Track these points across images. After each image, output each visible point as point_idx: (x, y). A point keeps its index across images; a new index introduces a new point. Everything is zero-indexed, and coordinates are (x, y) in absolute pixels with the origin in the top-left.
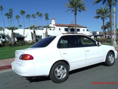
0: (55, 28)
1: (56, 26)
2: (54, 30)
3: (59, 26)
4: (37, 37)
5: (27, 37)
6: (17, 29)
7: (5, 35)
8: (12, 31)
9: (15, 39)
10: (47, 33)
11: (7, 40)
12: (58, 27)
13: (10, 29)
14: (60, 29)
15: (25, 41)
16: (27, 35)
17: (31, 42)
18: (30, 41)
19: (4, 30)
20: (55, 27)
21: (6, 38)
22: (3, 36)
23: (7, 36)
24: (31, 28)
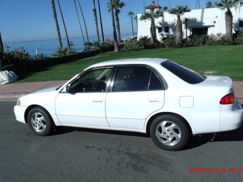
5: (213, 26)
6: (189, 11)
7: (169, 23)
8: (179, 17)
9: (188, 31)
11: (172, 33)
13: (173, 12)
15: (208, 37)
16: (215, 22)
17: (218, 38)
18: (219, 35)
19: (162, 16)
21: (171, 29)
22: (166, 27)
23: (173, 26)
24: (220, 5)
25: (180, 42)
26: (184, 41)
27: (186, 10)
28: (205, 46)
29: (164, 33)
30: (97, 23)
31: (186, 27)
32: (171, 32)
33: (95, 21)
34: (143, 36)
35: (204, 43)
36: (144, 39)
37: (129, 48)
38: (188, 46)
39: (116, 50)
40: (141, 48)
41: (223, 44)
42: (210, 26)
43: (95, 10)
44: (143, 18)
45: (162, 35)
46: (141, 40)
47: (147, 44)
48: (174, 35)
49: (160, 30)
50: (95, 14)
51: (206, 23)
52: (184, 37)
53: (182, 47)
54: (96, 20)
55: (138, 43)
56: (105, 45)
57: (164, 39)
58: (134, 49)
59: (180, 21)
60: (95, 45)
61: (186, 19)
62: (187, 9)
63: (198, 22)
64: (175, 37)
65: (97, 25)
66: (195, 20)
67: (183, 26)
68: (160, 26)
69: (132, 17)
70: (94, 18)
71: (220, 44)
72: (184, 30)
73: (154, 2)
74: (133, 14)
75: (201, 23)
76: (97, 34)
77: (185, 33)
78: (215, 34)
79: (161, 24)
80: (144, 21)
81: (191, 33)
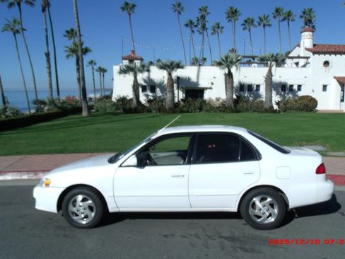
0: (310, 60)
1: (314, 53)
2: (308, 65)
3: (325, 53)
4: (246, 88)
5: (211, 88)
6: (182, 67)
7: (156, 81)
8: (170, 74)
9: (181, 93)
10: (271, 79)
11: (161, 94)
12: (322, 56)
13: (163, 67)
14: (326, 63)
15: (205, 101)
16: (212, 84)
17: (218, 104)
18: (218, 99)
19: (148, 71)
20: (308, 58)
21: (158, 89)
22: (151, 86)
23: (161, 85)
24: (219, 64)
25: (172, 106)
26: (176, 105)
27: (179, 66)
28: (201, 113)
29: (149, 93)
30: (50, 73)
31: (178, 88)
32: (159, 93)
33: (47, 70)
34: (122, 96)
35: (201, 109)
36: (123, 100)
37: (101, 111)
38: (182, 112)
39: (85, 113)
40: (119, 111)
41: (224, 111)
42: (206, 88)
43: (48, 55)
44: (123, 72)
45: (147, 96)
46: (119, 101)
47: (128, 107)
48: (162, 97)
49: (144, 89)
50: (48, 60)
51: (202, 84)
52: (176, 100)
53: (174, 112)
54: (49, 68)
55: (114, 104)
56: (65, 105)
57: (149, 101)
58: (109, 113)
59: (172, 79)
60: (50, 105)
61: (178, 78)
62: (181, 65)
63: (192, 83)
64: (164, 99)
65: (50, 76)
66: (189, 79)
67: (175, 85)
68: (144, 84)
69: (93, 68)
70: (46, 65)
71: (220, 111)
72: (176, 91)
73: (133, 52)
74: (95, 64)
75: (197, 84)
76: (49, 89)
77: (176, 95)
78: (214, 98)
79: (145, 81)
80: (122, 76)
81: (184, 96)
